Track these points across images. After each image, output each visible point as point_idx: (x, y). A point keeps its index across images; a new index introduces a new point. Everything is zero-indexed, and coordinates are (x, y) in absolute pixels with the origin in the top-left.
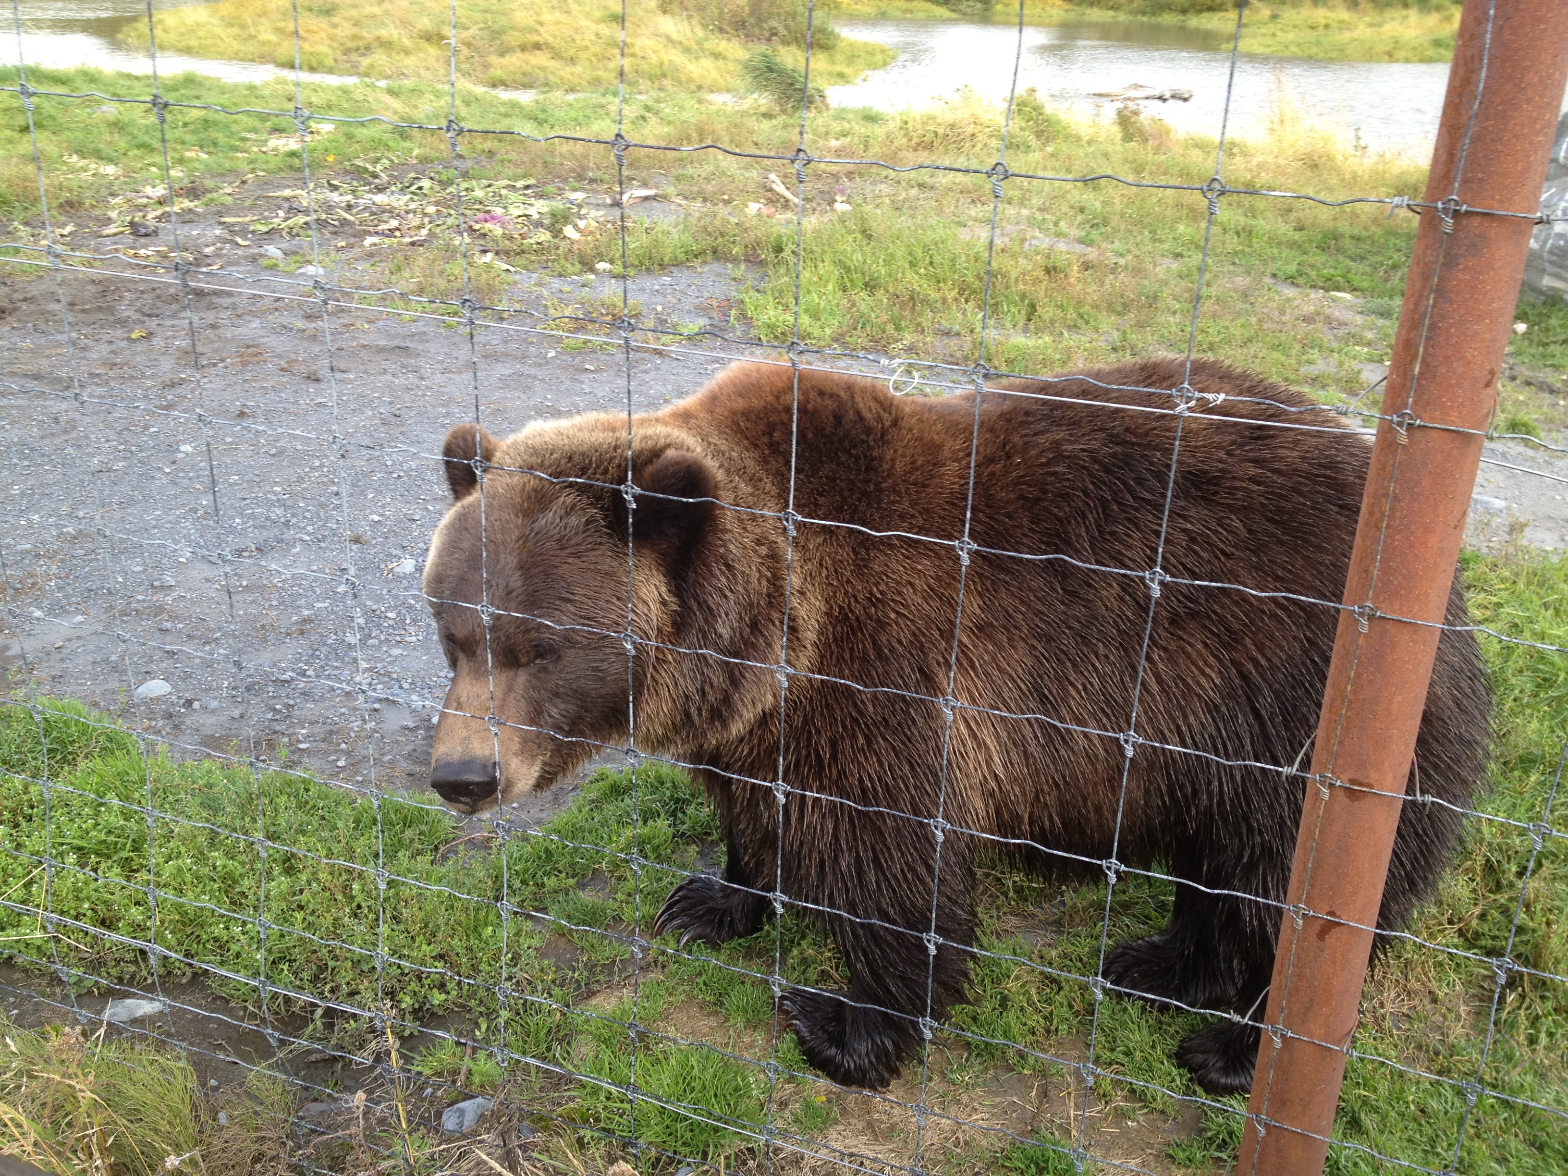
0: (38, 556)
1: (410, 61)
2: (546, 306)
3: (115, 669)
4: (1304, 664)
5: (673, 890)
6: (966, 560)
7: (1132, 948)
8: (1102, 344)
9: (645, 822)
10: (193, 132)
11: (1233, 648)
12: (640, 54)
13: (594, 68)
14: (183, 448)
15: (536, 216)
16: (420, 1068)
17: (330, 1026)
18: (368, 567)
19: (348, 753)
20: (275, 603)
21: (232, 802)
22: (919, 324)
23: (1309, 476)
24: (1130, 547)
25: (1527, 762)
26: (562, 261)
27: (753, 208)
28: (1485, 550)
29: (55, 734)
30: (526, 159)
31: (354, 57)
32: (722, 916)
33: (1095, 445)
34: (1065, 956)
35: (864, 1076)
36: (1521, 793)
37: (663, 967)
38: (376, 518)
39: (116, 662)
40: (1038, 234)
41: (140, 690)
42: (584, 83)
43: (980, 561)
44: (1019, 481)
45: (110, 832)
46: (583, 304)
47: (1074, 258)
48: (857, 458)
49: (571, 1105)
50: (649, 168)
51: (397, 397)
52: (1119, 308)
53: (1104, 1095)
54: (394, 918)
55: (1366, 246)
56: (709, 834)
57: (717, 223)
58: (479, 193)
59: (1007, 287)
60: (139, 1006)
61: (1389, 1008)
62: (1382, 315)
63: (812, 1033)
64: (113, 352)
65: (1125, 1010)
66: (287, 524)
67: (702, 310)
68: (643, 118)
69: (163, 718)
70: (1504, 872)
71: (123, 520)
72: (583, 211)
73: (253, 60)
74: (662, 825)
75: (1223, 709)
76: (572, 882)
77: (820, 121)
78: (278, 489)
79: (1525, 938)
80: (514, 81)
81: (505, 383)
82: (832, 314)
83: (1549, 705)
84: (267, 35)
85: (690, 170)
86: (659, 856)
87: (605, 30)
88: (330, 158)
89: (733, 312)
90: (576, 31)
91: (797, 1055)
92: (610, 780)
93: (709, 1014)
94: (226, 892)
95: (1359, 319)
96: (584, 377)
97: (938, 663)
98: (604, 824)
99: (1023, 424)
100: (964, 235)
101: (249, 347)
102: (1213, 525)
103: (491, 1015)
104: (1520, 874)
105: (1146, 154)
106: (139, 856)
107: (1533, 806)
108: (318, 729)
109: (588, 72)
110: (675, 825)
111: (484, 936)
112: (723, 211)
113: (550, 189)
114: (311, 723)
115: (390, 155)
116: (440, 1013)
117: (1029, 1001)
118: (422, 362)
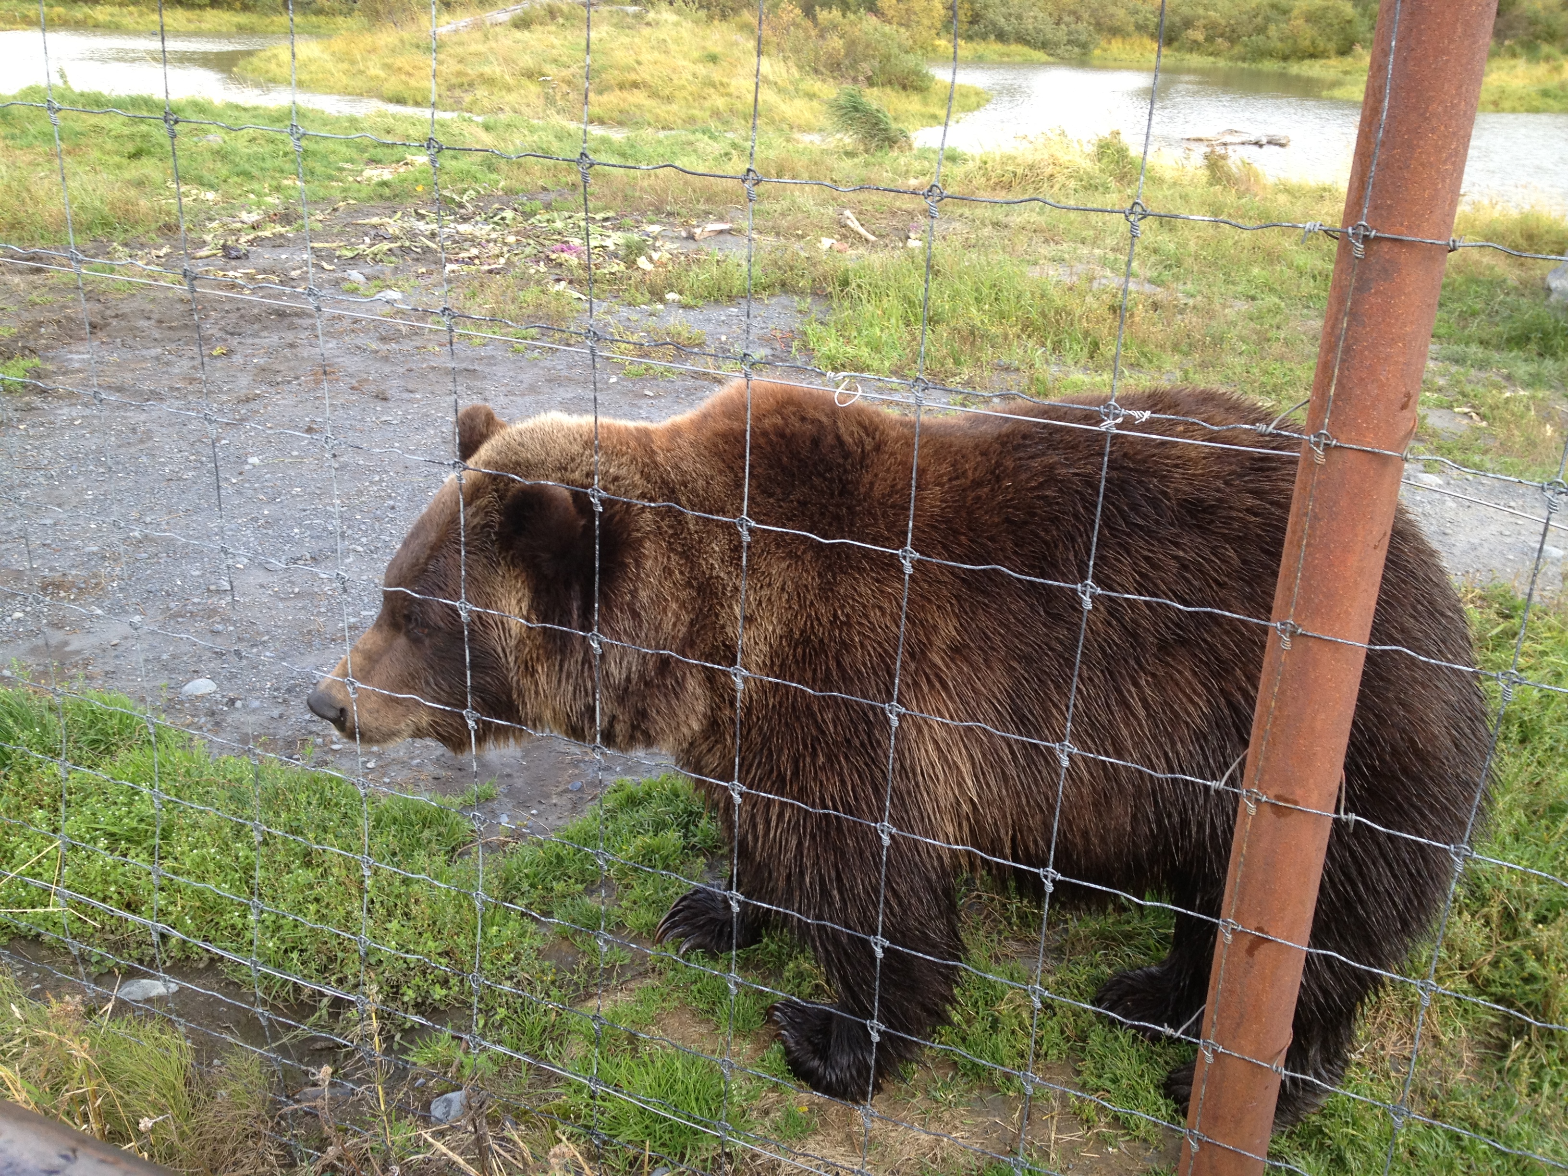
0: (104, 558)
1: (512, 98)
2: (612, 334)
3: (165, 667)
6: (908, 568)
9: (656, 833)
10: (293, 161)
11: (1222, 678)
12: (736, 93)
13: (689, 107)
14: (251, 460)
15: (612, 248)
16: (416, 1060)
17: (335, 1015)
19: (379, 756)
20: (323, 610)
21: (259, 796)
22: (978, 359)
24: (1119, 572)
25: (1556, 811)
26: (633, 291)
27: (826, 243)
28: (1537, 599)
29: (100, 725)
30: (607, 192)
31: (458, 93)
32: (722, 927)
33: (1090, 469)
34: (1062, 982)
35: (846, 1090)
36: (1547, 842)
37: (660, 974)
39: (167, 661)
40: (1108, 274)
41: (186, 688)
42: (679, 122)
43: (958, 584)
44: (1005, 505)
45: (142, 820)
46: (649, 332)
47: (1142, 298)
49: (557, 1101)
50: (725, 203)
52: (1184, 348)
53: (1087, 1121)
54: (406, 914)
56: (720, 849)
57: (788, 257)
58: (559, 225)
59: (1071, 325)
60: (154, 987)
61: (1390, 1049)
62: (1457, 362)
63: (797, 1043)
64: (194, 367)
65: (1116, 1038)
66: (342, 535)
67: (766, 341)
68: (729, 155)
69: (206, 715)
70: (1520, 920)
71: (187, 527)
72: (658, 244)
73: (361, 95)
74: (673, 837)
75: (1211, 738)
76: (580, 887)
77: (902, 161)
78: (338, 502)
79: (1536, 987)
80: (611, 118)
81: (566, 406)
82: (894, 347)
84: (375, 71)
85: (766, 206)
86: (667, 866)
87: (702, 70)
88: (420, 189)
89: (795, 343)
90: (674, 70)
91: (782, 1065)
92: (628, 791)
93: (701, 1022)
94: (247, 882)
95: (1432, 366)
96: (643, 402)
97: (907, 685)
98: (616, 833)
99: (1016, 448)
100: (1033, 273)
101: (323, 366)
102: (1208, 554)
103: (489, 1012)
104: (1536, 922)
105: (1230, 198)
106: (167, 844)
107: (1557, 855)
109: (684, 110)
110: (686, 837)
111: (489, 936)
112: (796, 246)
113: (628, 221)
115: (477, 187)
116: (442, 1008)
117: (1021, 1024)
118: (487, 384)
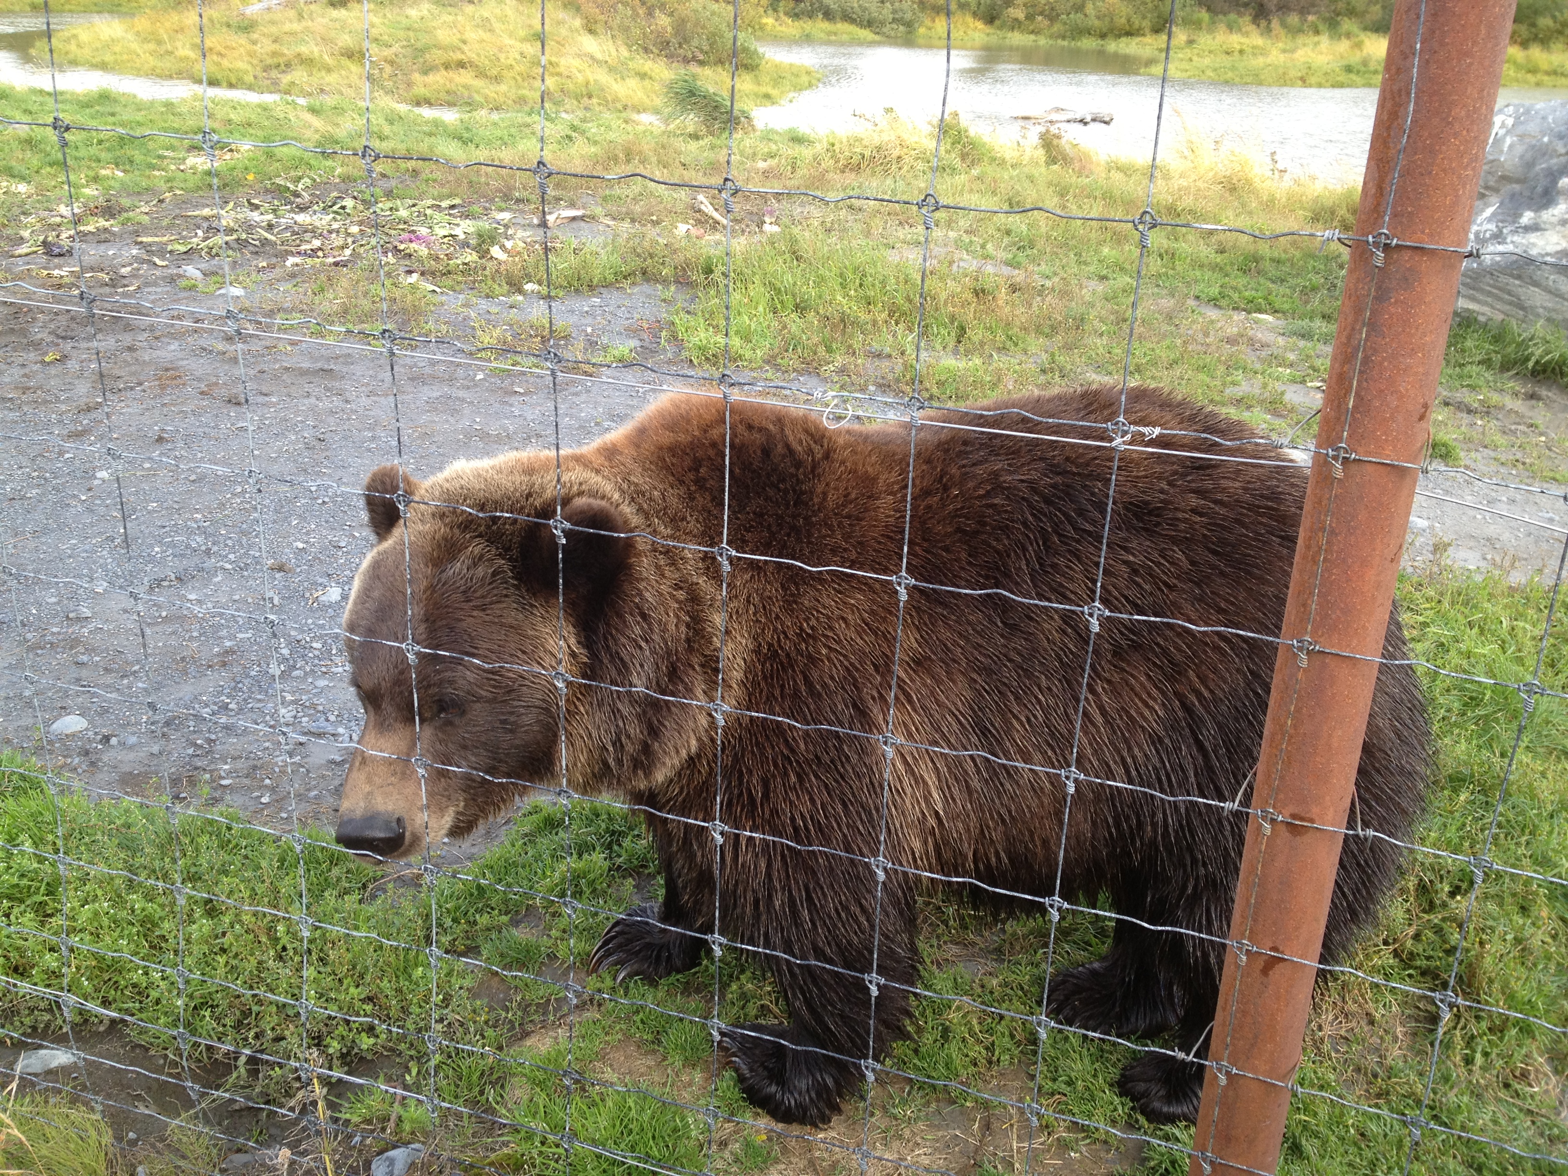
1: (332, 79)
2: (473, 328)
3: (28, 704)
4: (1247, 695)
5: (610, 925)
6: (903, 596)
7: (1073, 976)
8: (1031, 366)
9: (580, 856)
10: (109, 150)
11: (1176, 680)
12: (566, 73)
13: (519, 87)
14: (99, 475)
15: (462, 236)
16: (348, 1116)
17: (254, 1073)
18: (292, 596)
19: (273, 789)
20: (195, 634)
21: (151, 843)
22: (850, 346)
23: (1253, 508)
24: (1071, 579)
25: (1457, 781)
26: (490, 282)
27: (682, 228)
28: (1410, 570)
30: (451, 178)
31: (274, 74)
32: (659, 952)
33: (1035, 475)
34: (1005, 984)
35: (805, 1113)
36: (1452, 812)
37: (600, 1005)
38: (301, 545)
39: (29, 697)
40: (965, 256)
41: (55, 726)
42: (510, 102)
43: (917, 595)
44: (956, 514)
45: (23, 876)
46: (511, 325)
47: (1001, 281)
48: (786, 492)
49: (505, 1151)
50: (576, 188)
51: (321, 421)
52: (1047, 330)
53: (1047, 1127)
54: (320, 959)
55: (1286, 269)
56: (646, 867)
57: (646, 244)
58: (403, 213)
59: (937, 310)
60: (54, 1057)
61: (1327, 1031)
62: (1303, 336)
63: (751, 1070)
64: (25, 375)
65: (1066, 1039)
66: (208, 552)
67: (633, 332)
68: (569, 138)
69: (79, 754)
70: (1437, 892)
71: (37, 550)
72: (510, 232)
73: (171, 77)
74: (598, 859)
75: (1167, 741)
76: (505, 919)
77: (747, 142)
78: (199, 516)
79: (1459, 958)
80: (438, 99)
81: (433, 406)
82: (763, 336)
83: (1476, 724)
84: (184, 51)
85: (617, 191)
86: (594, 891)
87: (529, 49)
88: (250, 177)
89: (664, 334)
90: (501, 50)
91: (736, 1093)
92: (544, 813)
93: (647, 1053)
94: (145, 936)
95: (1281, 341)
96: (513, 399)
97: (873, 698)
98: (538, 858)
99: (960, 454)
100: (893, 257)
101: (167, 370)
102: (1156, 556)
103: (421, 1058)
104: (1452, 894)
105: (1070, 178)
106: (54, 900)
107: (1464, 825)
108: (240, 764)
109: (513, 91)
110: (611, 858)
111: (414, 977)
112: (652, 232)
113: (476, 208)
114: (234, 758)
115: (312, 174)
116: (369, 1057)
117: (971, 1032)
118: (347, 385)
